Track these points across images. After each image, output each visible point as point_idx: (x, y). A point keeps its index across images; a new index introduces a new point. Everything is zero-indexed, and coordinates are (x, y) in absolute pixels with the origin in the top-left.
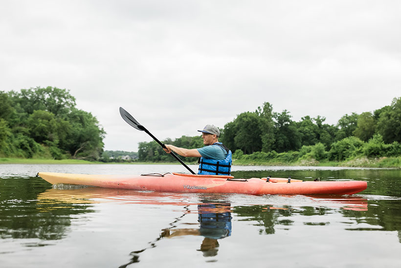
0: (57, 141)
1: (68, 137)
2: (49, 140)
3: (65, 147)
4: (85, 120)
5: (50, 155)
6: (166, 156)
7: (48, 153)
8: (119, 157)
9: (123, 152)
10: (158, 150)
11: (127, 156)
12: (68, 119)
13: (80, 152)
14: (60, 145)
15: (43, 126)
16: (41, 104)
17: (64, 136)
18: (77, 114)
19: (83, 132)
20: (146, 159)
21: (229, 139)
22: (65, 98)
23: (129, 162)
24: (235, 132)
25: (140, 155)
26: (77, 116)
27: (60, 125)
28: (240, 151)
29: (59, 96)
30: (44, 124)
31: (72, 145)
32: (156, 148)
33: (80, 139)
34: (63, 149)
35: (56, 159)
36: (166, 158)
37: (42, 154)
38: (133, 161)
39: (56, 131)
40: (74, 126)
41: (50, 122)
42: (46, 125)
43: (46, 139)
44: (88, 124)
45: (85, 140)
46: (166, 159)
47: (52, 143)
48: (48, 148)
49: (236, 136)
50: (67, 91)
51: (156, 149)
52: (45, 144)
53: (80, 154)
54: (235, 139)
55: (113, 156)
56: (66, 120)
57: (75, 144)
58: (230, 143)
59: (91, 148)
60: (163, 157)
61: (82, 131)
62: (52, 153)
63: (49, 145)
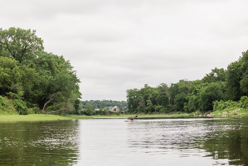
0: (21, 93)
1: (35, 87)
2: (13, 91)
3: (32, 99)
4: (54, 66)
5: (14, 110)
6: (161, 106)
7: (12, 107)
8: (105, 108)
9: (111, 101)
10: (151, 99)
11: (116, 107)
12: (35, 65)
13: (49, 104)
14: (26, 97)
15: (6, 76)
16: (4, 49)
17: (30, 86)
18: (44, 59)
19: (53, 81)
20: (137, 111)
21: (234, 83)
22: (30, 41)
23: (118, 114)
24: (241, 75)
25: (129, 106)
26: (45, 61)
27: (24, 74)
28: (245, 98)
29: (24, 38)
30: (6, 73)
31: (40, 97)
32: (148, 96)
33: (49, 89)
34: (30, 101)
35: (20, 114)
36: (161, 108)
37: (5, 109)
38: (122, 113)
39: (20, 81)
40: (41, 74)
41: (13, 70)
42: (8, 74)
43: (9, 90)
44: (58, 71)
45: (55, 90)
46: (161, 110)
47: (17, 95)
48: (11, 100)
49: (241, 79)
50: (32, 32)
51: (149, 98)
52: (9, 97)
53: (50, 107)
54: (241, 82)
55: (99, 107)
56: (32, 66)
57: (43, 96)
58: (235, 88)
59: (62, 100)
60: (157, 107)
61: (50, 80)
62: (16, 107)
63: (14, 98)
